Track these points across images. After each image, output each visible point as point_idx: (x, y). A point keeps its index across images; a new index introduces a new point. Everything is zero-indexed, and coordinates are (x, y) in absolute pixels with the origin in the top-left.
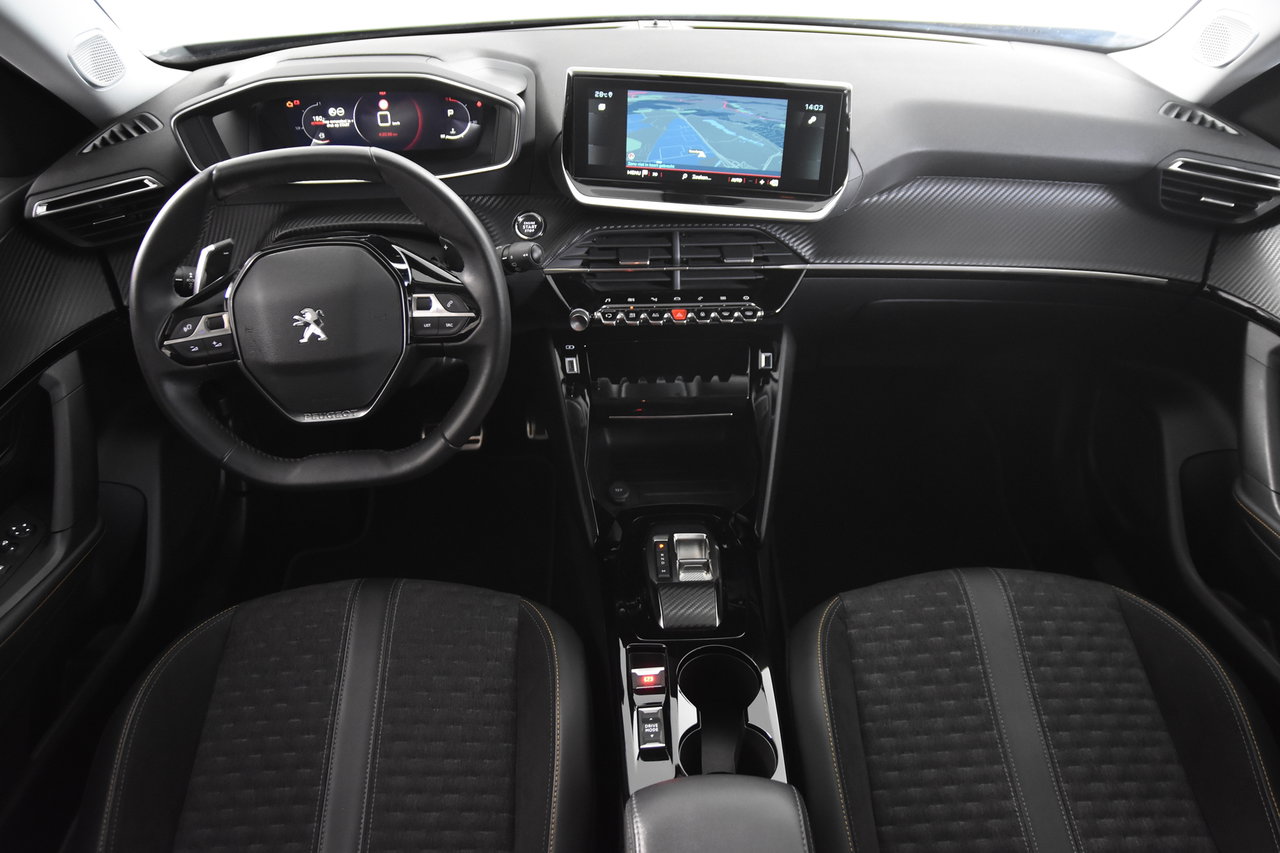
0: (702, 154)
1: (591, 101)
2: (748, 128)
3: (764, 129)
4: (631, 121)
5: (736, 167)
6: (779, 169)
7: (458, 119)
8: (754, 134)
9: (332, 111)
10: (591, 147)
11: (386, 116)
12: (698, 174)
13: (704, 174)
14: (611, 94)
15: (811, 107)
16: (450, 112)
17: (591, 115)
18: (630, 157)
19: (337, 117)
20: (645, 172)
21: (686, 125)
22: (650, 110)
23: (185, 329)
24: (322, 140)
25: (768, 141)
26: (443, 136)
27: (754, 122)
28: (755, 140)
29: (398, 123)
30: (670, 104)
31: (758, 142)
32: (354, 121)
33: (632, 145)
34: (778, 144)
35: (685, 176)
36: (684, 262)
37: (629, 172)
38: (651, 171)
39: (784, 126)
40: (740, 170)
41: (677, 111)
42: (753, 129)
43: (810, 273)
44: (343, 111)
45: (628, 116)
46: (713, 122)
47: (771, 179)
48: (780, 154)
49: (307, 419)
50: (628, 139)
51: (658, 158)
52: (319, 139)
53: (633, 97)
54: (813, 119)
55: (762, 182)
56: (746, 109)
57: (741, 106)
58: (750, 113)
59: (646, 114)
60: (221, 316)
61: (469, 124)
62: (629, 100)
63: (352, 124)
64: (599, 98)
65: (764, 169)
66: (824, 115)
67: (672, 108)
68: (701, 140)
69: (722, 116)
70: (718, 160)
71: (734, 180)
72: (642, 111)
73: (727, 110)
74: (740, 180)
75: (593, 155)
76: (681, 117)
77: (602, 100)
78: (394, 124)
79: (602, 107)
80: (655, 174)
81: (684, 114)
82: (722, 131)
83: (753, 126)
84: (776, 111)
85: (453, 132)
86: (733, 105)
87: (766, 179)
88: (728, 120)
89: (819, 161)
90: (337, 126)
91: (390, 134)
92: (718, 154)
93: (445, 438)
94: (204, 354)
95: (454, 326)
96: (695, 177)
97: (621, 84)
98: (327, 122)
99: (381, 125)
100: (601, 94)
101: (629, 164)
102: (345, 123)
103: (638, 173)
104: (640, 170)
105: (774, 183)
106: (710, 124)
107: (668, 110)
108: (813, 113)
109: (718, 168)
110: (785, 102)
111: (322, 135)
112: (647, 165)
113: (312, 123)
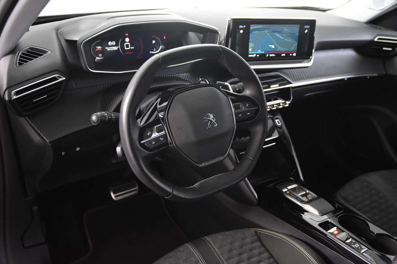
0: (273, 47)
1: (238, 29)
2: (288, 36)
3: (292, 36)
4: (251, 36)
6: (296, 49)
7: (157, 45)
8: (289, 38)
9: (110, 43)
10: (237, 47)
11: (128, 44)
12: (271, 54)
13: (273, 54)
14: (245, 26)
15: (306, 27)
16: (154, 42)
17: (238, 35)
18: (250, 50)
19: (112, 46)
20: (255, 55)
21: (269, 36)
22: (257, 32)
23: (148, 134)
25: (293, 40)
26: (151, 52)
27: (290, 33)
28: (289, 40)
29: (133, 48)
30: (264, 29)
31: (290, 40)
32: (119, 47)
33: (251, 45)
34: (296, 41)
35: (267, 55)
37: (250, 56)
38: (257, 54)
39: (298, 34)
40: (284, 51)
41: (266, 31)
42: (289, 36)
43: (293, 87)
44: (115, 43)
45: (250, 34)
46: (277, 35)
47: (293, 53)
48: (296, 44)
49: (203, 164)
51: (259, 50)
53: (252, 27)
55: (291, 55)
56: (287, 29)
57: (286, 28)
58: (288, 30)
61: (161, 46)
64: (241, 28)
65: (292, 50)
66: (310, 29)
68: (273, 41)
69: (279, 32)
70: (278, 48)
71: (282, 55)
72: (255, 32)
73: (282, 30)
74: (284, 55)
75: (237, 50)
76: (268, 34)
78: (131, 48)
79: (241, 31)
80: (258, 56)
81: (268, 32)
82: (279, 38)
83: (289, 35)
84: (296, 29)
85: (155, 50)
86: (284, 28)
88: (282, 33)
89: (307, 45)
90: (112, 50)
91: (130, 53)
92: (278, 46)
94: (157, 145)
95: (250, 114)
96: (271, 55)
97: (248, 22)
98: (108, 48)
99: (126, 49)
101: (250, 53)
102: (115, 48)
103: (252, 56)
104: (253, 54)
105: (294, 55)
106: (276, 35)
107: (263, 31)
108: (306, 29)
109: (278, 51)
110: (298, 26)
111: (100, 55)
112: (255, 52)
113: (96, 50)
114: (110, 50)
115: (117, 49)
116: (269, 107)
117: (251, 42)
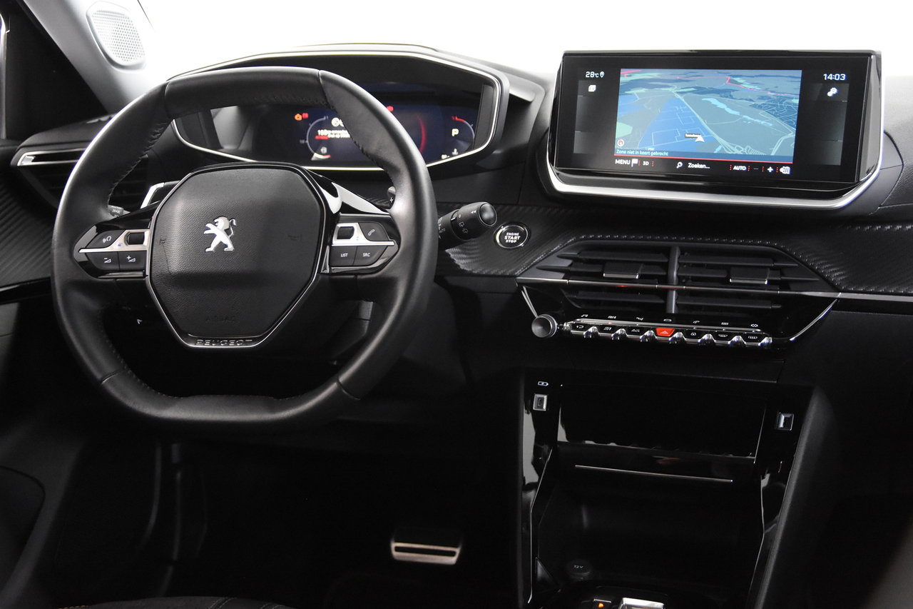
0: (700, 138)
1: (581, 83)
2: (755, 106)
3: (773, 106)
4: (622, 102)
5: (739, 152)
6: (791, 154)
8: (761, 112)
9: (335, 122)
10: (578, 133)
12: (695, 162)
13: (701, 162)
14: (602, 74)
15: (831, 77)
16: (455, 132)
17: (580, 97)
18: (620, 145)
20: (635, 161)
21: (684, 105)
22: (643, 90)
23: (104, 240)
24: (323, 155)
25: (777, 120)
26: (443, 157)
27: (762, 98)
28: (762, 119)
30: (666, 83)
31: (766, 121)
33: (622, 130)
34: (790, 123)
35: (680, 164)
36: (680, 283)
37: (617, 162)
38: (641, 159)
39: (797, 101)
40: (744, 156)
41: (673, 90)
42: (760, 107)
45: (621, 98)
46: (713, 100)
47: (782, 165)
48: (792, 135)
49: (198, 345)
50: (617, 123)
51: (650, 145)
52: (321, 153)
53: (626, 76)
54: (833, 92)
55: (770, 169)
56: (753, 84)
57: (746, 81)
58: (756, 88)
59: (638, 94)
62: (622, 79)
64: (590, 79)
65: (773, 154)
66: (848, 85)
67: (669, 87)
68: (700, 123)
69: (724, 93)
70: (719, 144)
71: (736, 168)
72: (634, 91)
73: (732, 86)
74: (743, 168)
75: (579, 143)
76: (678, 96)
77: (593, 81)
79: (592, 88)
80: (646, 163)
81: (678, 93)
82: (724, 110)
83: (760, 103)
84: (788, 84)
86: (738, 79)
87: (774, 166)
88: (731, 97)
89: (841, 141)
92: (717, 138)
93: (338, 382)
95: (371, 255)
96: (691, 166)
97: (613, 63)
100: (593, 74)
101: (618, 152)
102: (344, 134)
103: (626, 162)
104: (630, 158)
105: (785, 170)
106: (709, 102)
107: (663, 89)
108: (833, 83)
109: (718, 155)
110: (799, 73)
111: (324, 150)
112: (637, 153)
113: (317, 137)
114: (333, 136)
116: (676, 335)
117: (624, 122)
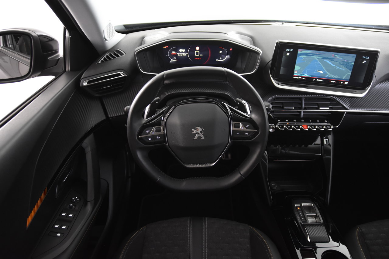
0: (322, 72)
1: (284, 52)
2: (340, 64)
3: (346, 65)
4: (298, 59)
5: (333, 77)
6: (349, 78)
7: (223, 54)
8: (342, 66)
9: (180, 50)
10: (282, 68)
11: (198, 52)
12: (319, 79)
13: (321, 79)
14: (292, 50)
15: (365, 57)
16: (220, 52)
17: (284, 57)
18: (296, 72)
19: (182, 52)
20: (300, 78)
21: (318, 62)
22: (305, 56)
23: (147, 132)
24: (175, 60)
25: (346, 68)
26: (217, 60)
27: (343, 62)
29: (202, 55)
30: (313, 55)
31: (343, 69)
32: (188, 54)
33: (297, 68)
34: (350, 70)
35: (314, 79)
36: (305, 108)
37: (294, 77)
38: (302, 77)
39: (353, 64)
40: (335, 78)
41: (315, 57)
42: (342, 64)
43: (347, 113)
44: (184, 50)
45: (297, 58)
46: (328, 61)
47: (345, 82)
48: (350, 73)
49: (190, 166)
50: (296, 66)
51: (306, 73)
52: (174, 59)
53: (300, 51)
54: (365, 61)
55: (342, 83)
56: (341, 57)
57: (339, 56)
58: (342, 59)
59: (303, 57)
60: (160, 127)
61: (227, 56)
62: (298, 52)
63: (187, 55)
64: (287, 51)
65: (343, 78)
66: (369, 60)
67: (314, 56)
68: (322, 67)
69: (331, 59)
70: (327, 74)
71: (332, 82)
73: (335, 58)
74: (334, 82)
75: (282, 71)
76: (316, 59)
77: (288, 52)
78: (200, 55)
79: (288, 54)
80: (304, 78)
81: (318, 58)
82: (330, 64)
83: (342, 63)
84: (351, 59)
85: (221, 59)
86: (336, 56)
87: (343, 82)
88: (333, 61)
89: (364, 76)
90: (182, 55)
91: (199, 59)
92: (327, 72)
94: (154, 141)
95: (249, 134)
96: (318, 80)
97: (296, 47)
98: (178, 54)
99: (196, 55)
100: (289, 50)
101: (295, 75)
102: (185, 54)
103: (297, 78)
104: (299, 77)
105: (346, 83)
106: (326, 62)
107: (312, 56)
108: (365, 59)
109: (327, 77)
110: (355, 55)
111: (175, 58)
112: (301, 75)
113: (172, 54)
114: (180, 55)
115: (185, 55)
116: (308, 127)
117: (297, 65)
